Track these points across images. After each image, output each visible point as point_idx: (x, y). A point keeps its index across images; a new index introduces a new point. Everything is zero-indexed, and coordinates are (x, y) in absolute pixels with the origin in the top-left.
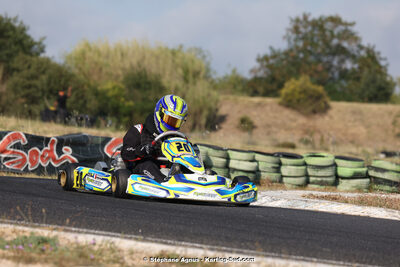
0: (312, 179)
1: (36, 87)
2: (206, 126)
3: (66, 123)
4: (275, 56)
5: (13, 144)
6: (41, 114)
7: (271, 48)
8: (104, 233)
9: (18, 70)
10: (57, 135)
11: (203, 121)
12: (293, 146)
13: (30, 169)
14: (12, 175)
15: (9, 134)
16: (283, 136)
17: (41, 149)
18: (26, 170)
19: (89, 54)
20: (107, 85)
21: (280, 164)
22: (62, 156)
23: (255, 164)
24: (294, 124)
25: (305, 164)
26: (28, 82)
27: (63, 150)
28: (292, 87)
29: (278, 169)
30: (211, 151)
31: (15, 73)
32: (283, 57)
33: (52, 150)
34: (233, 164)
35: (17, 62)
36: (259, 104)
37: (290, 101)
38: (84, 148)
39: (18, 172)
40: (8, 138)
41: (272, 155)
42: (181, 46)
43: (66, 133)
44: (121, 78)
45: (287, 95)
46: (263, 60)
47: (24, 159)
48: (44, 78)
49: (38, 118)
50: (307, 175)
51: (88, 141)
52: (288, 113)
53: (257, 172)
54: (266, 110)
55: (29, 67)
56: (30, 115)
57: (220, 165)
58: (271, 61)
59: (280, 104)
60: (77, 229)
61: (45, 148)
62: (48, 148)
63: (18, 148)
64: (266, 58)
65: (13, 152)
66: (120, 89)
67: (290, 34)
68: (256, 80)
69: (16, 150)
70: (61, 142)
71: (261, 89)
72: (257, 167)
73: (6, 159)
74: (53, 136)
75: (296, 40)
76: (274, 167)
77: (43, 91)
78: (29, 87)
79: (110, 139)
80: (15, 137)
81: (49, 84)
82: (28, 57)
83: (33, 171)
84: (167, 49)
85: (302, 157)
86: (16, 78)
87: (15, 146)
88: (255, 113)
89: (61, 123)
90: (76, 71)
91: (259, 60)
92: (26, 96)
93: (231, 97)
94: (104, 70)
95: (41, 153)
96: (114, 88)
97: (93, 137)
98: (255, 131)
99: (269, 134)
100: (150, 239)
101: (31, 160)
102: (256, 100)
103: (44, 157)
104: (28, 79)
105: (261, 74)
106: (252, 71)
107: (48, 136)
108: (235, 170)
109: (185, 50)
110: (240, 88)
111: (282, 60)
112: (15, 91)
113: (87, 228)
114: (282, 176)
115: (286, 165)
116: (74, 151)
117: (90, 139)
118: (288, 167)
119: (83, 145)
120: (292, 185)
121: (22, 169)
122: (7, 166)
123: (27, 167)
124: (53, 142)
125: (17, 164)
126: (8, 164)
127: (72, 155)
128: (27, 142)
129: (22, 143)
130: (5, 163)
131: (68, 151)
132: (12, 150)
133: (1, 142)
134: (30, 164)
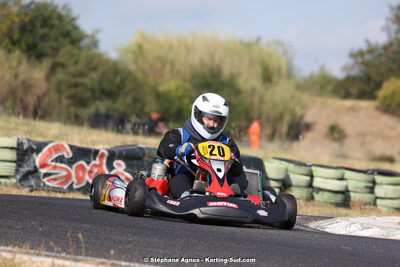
1: (83, 85)
2: (288, 134)
3: (119, 131)
4: (371, 51)
5: (55, 156)
6: (90, 119)
7: (367, 42)
9: (63, 66)
10: (108, 147)
11: (284, 128)
12: (391, 160)
13: (75, 186)
14: (53, 195)
15: (50, 145)
16: (380, 148)
17: (88, 163)
18: (70, 188)
19: (146, 47)
20: (169, 85)
21: (374, 183)
22: (113, 172)
23: (343, 183)
24: (393, 133)
26: (74, 81)
28: (392, 88)
29: (371, 190)
30: (291, 167)
31: (59, 70)
32: (382, 51)
34: (317, 183)
35: (62, 56)
36: (352, 109)
37: (389, 105)
38: (140, 163)
39: (60, 191)
40: (49, 150)
41: (365, 172)
42: (258, 39)
43: (118, 144)
44: (188, 77)
45: (386, 98)
46: (357, 55)
47: (68, 177)
48: (95, 75)
49: (86, 124)
51: (144, 154)
52: (386, 120)
53: (345, 193)
54: (360, 116)
55: (76, 63)
56: (77, 120)
57: (301, 184)
58: (368, 57)
61: (93, 162)
62: (97, 162)
63: (61, 162)
64: (361, 53)
65: (55, 167)
66: (186, 90)
67: (390, 24)
68: (349, 79)
69: (59, 164)
70: (112, 156)
71: (354, 91)
72: (347, 187)
73: (46, 175)
74: (103, 148)
75: (397, 32)
76: (367, 187)
77: (93, 91)
78: (76, 86)
80: (57, 148)
81: (100, 83)
82: (75, 51)
83: (78, 190)
84: (241, 42)
86: (61, 75)
87: (56, 160)
88: (346, 119)
89: (113, 130)
90: (132, 67)
91: (353, 55)
92: (72, 97)
93: (319, 100)
94: (168, 67)
95: (88, 168)
96: (177, 89)
97: (148, 149)
98: (347, 141)
99: (363, 144)
101: (77, 176)
103: (92, 173)
104: (75, 76)
105: (355, 72)
106: (344, 68)
107: (97, 148)
108: (320, 190)
109: (263, 42)
110: (330, 88)
111: (380, 55)
112: (59, 91)
114: (377, 198)
115: (382, 184)
116: (128, 166)
117: (147, 151)
118: (384, 187)
119: (139, 158)
120: (389, 208)
121: (65, 187)
122: (48, 183)
123: (72, 185)
124: (103, 155)
125: (59, 181)
126: (49, 181)
127: (125, 170)
128: (71, 155)
129: (66, 156)
130: (45, 180)
131: (120, 167)
132: (53, 164)
133: (40, 155)
134: (75, 181)
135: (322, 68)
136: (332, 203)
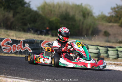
0: (120, 56)
4: (118, 7)
5: (6, 43)
7: (117, 5)
8: (20, 78)
10: (24, 39)
13: (13, 52)
14: (6, 55)
15: (5, 39)
17: (17, 45)
18: (11, 53)
19: (46, 6)
20: (53, 19)
21: (108, 50)
22: (25, 47)
23: (98, 50)
25: (117, 50)
27: (25, 45)
29: (107, 52)
31: (18, 14)
32: (121, 8)
33: (21, 45)
36: (111, 26)
38: (33, 44)
39: (8, 54)
40: (5, 40)
41: (105, 47)
42: (82, 4)
44: (59, 16)
47: (11, 49)
50: (118, 55)
51: (35, 42)
55: (23, 12)
58: (117, 10)
59: (120, 26)
60: (10, 77)
61: (19, 44)
62: (20, 44)
63: (9, 44)
64: (115, 8)
65: (7, 46)
68: (112, 17)
69: (8, 45)
70: (25, 42)
72: (99, 52)
73: (4, 48)
74: (22, 40)
76: (105, 52)
79: (43, 41)
80: (7, 40)
82: (23, 8)
83: (14, 53)
84: (76, 5)
85: (116, 48)
86: (18, 16)
88: (110, 29)
91: (112, 9)
92: (22, 23)
94: (53, 13)
95: (17, 46)
96: (56, 20)
97: (37, 40)
100: (36, 80)
101: (13, 49)
102: (110, 24)
103: (18, 48)
104: (23, 16)
105: (113, 14)
106: (109, 13)
113: (15, 76)
114: (109, 55)
115: (110, 51)
116: (29, 45)
117: (35, 41)
118: (111, 51)
119: (33, 43)
120: (112, 58)
121: (10, 52)
122: (4, 51)
123: (12, 51)
124: (22, 42)
125: (8, 50)
126: (5, 50)
127: (29, 47)
128: (12, 42)
129: (10, 42)
130: (3, 50)
131: (27, 46)
132: (6, 45)
133: (2, 42)
134: (13, 50)
135: (102, 13)
136: (94, 57)
